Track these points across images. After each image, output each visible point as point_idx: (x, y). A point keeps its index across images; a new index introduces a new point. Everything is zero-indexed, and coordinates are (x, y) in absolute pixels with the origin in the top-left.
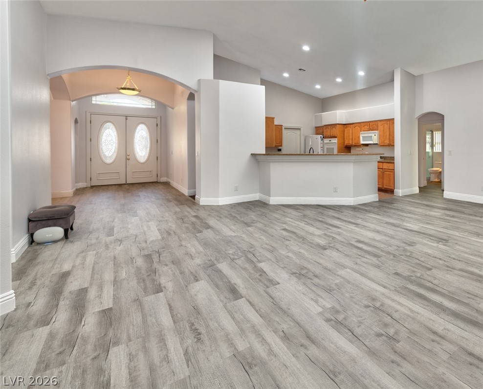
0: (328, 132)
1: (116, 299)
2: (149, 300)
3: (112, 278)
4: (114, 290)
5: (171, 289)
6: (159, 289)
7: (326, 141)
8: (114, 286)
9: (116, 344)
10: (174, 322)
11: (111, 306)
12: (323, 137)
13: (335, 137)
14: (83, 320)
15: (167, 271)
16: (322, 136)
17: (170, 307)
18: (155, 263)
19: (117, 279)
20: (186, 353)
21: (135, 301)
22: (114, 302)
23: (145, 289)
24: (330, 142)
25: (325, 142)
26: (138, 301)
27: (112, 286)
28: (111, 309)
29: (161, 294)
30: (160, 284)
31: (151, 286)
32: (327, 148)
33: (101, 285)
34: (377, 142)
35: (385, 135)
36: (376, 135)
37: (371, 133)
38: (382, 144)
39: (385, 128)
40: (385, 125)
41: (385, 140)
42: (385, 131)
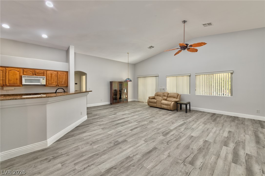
1: (221, 148)
2: (211, 141)
3: (219, 159)
4: (220, 152)
5: (203, 139)
6: (206, 142)
8: (220, 154)
9: (225, 137)
10: (210, 133)
11: (224, 146)
14: (234, 147)
15: (195, 146)
17: (207, 136)
18: (194, 154)
19: (217, 157)
20: (212, 129)
21: (215, 143)
22: (222, 147)
23: (210, 144)
26: (215, 142)
27: (220, 155)
28: (224, 145)
29: (206, 140)
30: (204, 143)
31: (207, 144)
33: (225, 159)
34: (45, 84)
35: (53, 79)
36: (44, 79)
37: (38, 77)
38: (49, 85)
39: (53, 75)
40: (53, 74)
41: (53, 83)
42: (53, 77)
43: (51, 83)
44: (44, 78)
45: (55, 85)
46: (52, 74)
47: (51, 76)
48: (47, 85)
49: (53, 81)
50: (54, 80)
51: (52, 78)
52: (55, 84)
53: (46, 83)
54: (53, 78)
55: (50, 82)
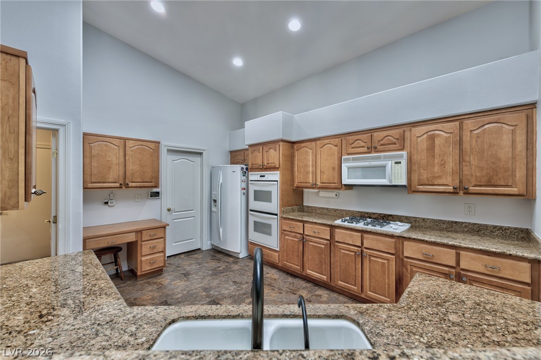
0: (257, 158)
7: (254, 176)
12: (247, 169)
13: (274, 168)
16: (245, 167)
24: (263, 179)
25: (251, 178)
32: (255, 191)
34: (404, 182)
35: (436, 161)
36: (400, 163)
37: (379, 158)
38: (421, 188)
39: (437, 141)
40: (438, 135)
41: (440, 177)
42: (437, 151)
43: (427, 178)
44: (401, 156)
45: (450, 189)
46: (432, 138)
47: (431, 148)
48: (413, 189)
49: (436, 169)
50: (443, 165)
51: (434, 156)
52: (449, 182)
53: (409, 179)
54: (437, 156)
55: (425, 176)
